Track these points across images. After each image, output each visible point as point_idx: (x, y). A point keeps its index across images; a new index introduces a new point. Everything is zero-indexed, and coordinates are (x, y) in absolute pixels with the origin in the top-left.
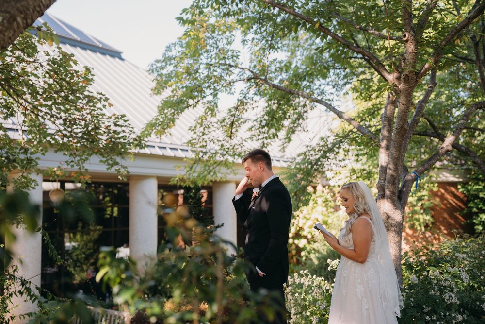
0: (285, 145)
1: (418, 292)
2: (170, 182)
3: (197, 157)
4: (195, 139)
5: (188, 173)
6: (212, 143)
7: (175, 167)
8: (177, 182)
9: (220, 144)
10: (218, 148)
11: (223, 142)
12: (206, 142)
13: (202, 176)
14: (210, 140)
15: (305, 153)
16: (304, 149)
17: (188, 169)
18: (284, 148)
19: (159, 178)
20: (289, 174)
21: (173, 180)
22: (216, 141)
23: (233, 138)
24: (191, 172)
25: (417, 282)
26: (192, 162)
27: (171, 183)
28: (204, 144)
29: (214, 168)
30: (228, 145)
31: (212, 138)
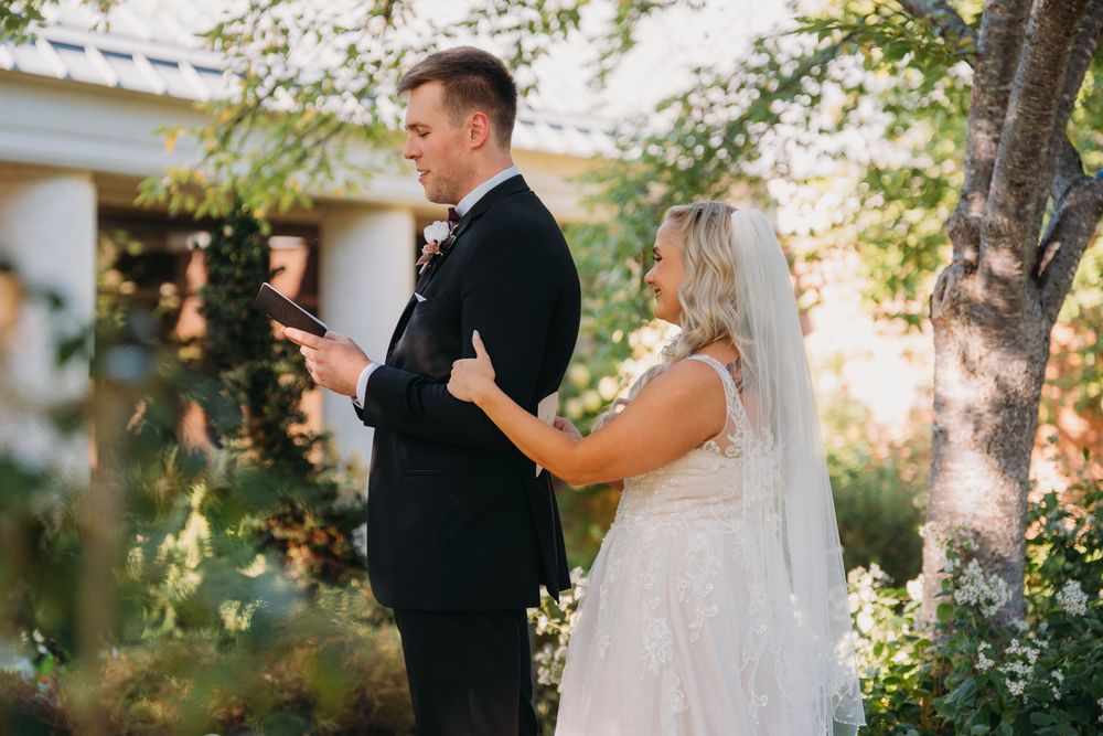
0: (608, 62)
1: (1084, 648)
2: (138, 193)
3: (250, 95)
4: (242, 20)
5: (212, 161)
6: (311, 37)
7: (158, 132)
8: (170, 197)
9: (343, 41)
10: (333, 59)
11: (353, 37)
12: (285, 32)
13: (267, 172)
14: (304, 23)
15: (684, 99)
16: (684, 82)
17: (213, 143)
18: (603, 74)
19: (103, 180)
20: (616, 182)
21: (152, 188)
22: (326, 30)
23: (397, 20)
24: (223, 156)
25: (1082, 610)
26: (227, 116)
27: (144, 199)
28: (280, 41)
29: (318, 142)
30: (377, 52)
31: (309, 16)
